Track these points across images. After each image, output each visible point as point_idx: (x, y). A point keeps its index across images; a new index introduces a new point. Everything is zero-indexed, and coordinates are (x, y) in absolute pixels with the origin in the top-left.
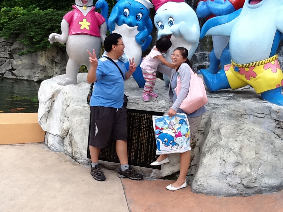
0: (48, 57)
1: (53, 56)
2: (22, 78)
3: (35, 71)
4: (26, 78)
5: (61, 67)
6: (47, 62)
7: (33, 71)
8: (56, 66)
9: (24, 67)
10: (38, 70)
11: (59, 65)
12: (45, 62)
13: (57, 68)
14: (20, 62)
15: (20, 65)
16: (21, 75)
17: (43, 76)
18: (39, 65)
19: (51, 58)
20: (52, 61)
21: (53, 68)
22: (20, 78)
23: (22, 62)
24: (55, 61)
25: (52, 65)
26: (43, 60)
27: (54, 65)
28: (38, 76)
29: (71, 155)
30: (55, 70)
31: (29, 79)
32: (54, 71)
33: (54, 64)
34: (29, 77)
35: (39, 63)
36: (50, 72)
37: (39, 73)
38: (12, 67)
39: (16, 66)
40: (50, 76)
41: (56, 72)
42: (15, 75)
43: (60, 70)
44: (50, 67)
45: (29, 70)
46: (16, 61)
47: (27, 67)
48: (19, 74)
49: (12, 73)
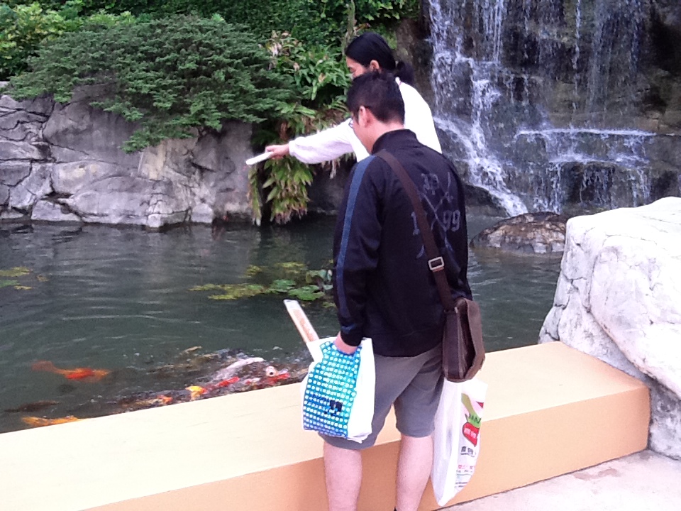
0: (174, 153)
1: (191, 152)
2: (103, 220)
3: (146, 197)
4: (115, 220)
5: (217, 181)
6: (175, 170)
7: (138, 196)
8: (202, 178)
9: (94, 183)
10: (158, 194)
11: (213, 176)
12: (167, 168)
13: (204, 187)
14: (79, 173)
15: (78, 181)
16: (96, 212)
17: (171, 211)
18: (146, 178)
19: (186, 157)
20: (188, 166)
21: (191, 185)
22: (95, 219)
24: (203, 164)
25: (189, 177)
26: (160, 164)
27: (197, 176)
28: (159, 213)
30: (196, 190)
31: (128, 222)
32: (194, 194)
33: (194, 173)
34: (128, 217)
35: (144, 172)
36: (184, 198)
37: (160, 203)
38: (51, 186)
39: (66, 183)
40: (184, 209)
41: (202, 197)
42: (76, 213)
43: (215, 191)
44: (181, 184)
45: (125, 195)
46: (64, 169)
47: (116, 188)
48: (89, 208)
49: (64, 204)
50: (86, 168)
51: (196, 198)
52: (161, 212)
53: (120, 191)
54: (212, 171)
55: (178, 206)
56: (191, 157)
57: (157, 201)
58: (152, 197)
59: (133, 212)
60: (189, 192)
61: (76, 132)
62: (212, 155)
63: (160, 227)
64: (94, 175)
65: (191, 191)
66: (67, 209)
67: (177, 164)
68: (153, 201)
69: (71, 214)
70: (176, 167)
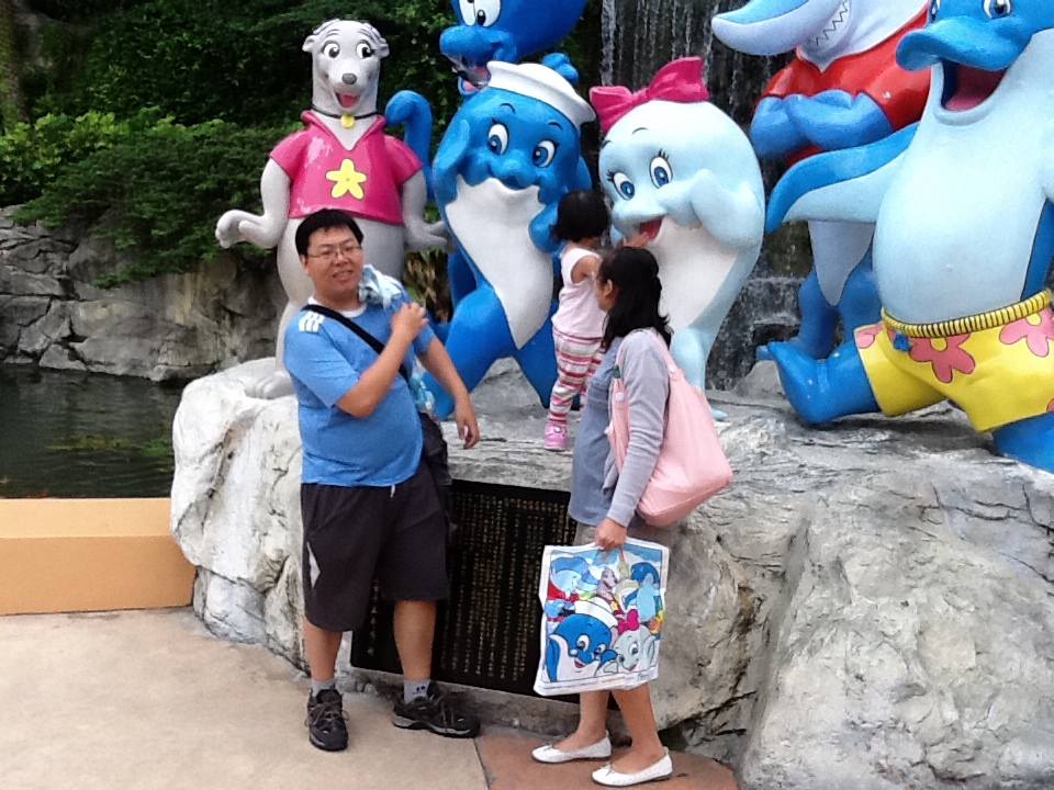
0: (204, 293)
1: (223, 292)
2: (108, 370)
3: (156, 345)
4: (120, 370)
7: (148, 343)
8: (233, 325)
9: (114, 329)
10: (169, 341)
11: (244, 322)
12: (194, 311)
13: (235, 336)
14: (101, 313)
15: (100, 323)
16: (102, 360)
17: (186, 364)
18: (171, 321)
19: (216, 298)
20: (217, 309)
21: (221, 333)
22: (102, 369)
23: (110, 312)
24: (230, 307)
25: (219, 323)
26: (187, 306)
27: (227, 322)
28: (166, 364)
29: (289, 654)
30: (227, 340)
31: (133, 373)
32: (224, 344)
33: (224, 319)
34: (134, 367)
35: (169, 315)
36: (211, 348)
38: (71, 329)
39: (87, 325)
40: (209, 362)
41: (233, 347)
42: (83, 361)
43: (248, 340)
44: (209, 331)
45: (135, 341)
46: (85, 308)
47: (126, 332)
49: (72, 349)
50: (109, 308)
51: (227, 349)
52: (170, 363)
54: (242, 316)
56: (221, 298)
57: (168, 350)
58: (163, 344)
59: (141, 361)
60: (218, 342)
63: (162, 381)
64: (118, 316)
65: (221, 341)
66: (74, 356)
67: (205, 306)
68: (164, 349)
69: (78, 362)
70: (203, 310)
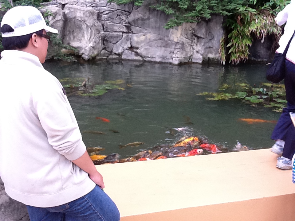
0: (186, 29)
2: (152, 60)
3: (172, 50)
4: (158, 60)
5: (205, 43)
6: (186, 38)
8: (198, 42)
17: (183, 57)
19: (191, 31)
21: (193, 45)
31: (164, 61)
32: (194, 49)
34: (164, 58)
36: (189, 50)
37: (178, 53)
38: (131, 44)
39: (137, 43)
40: (189, 56)
41: (197, 50)
42: (141, 56)
43: (204, 47)
44: (188, 44)
45: (163, 48)
46: (137, 36)
47: (159, 45)
48: (147, 54)
49: (136, 52)
50: (146, 36)
51: (195, 51)
52: (179, 57)
53: (161, 47)
54: (203, 38)
55: (186, 54)
56: (194, 32)
57: (177, 52)
58: (175, 50)
59: (166, 56)
60: (191, 48)
61: (143, 20)
62: (203, 31)
63: (178, 64)
64: (149, 39)
65: (192, 47)
66: (137, 54)
67: (187, 35)
68: (175, 52)
69: (139, 57)
70: (186, 36)
